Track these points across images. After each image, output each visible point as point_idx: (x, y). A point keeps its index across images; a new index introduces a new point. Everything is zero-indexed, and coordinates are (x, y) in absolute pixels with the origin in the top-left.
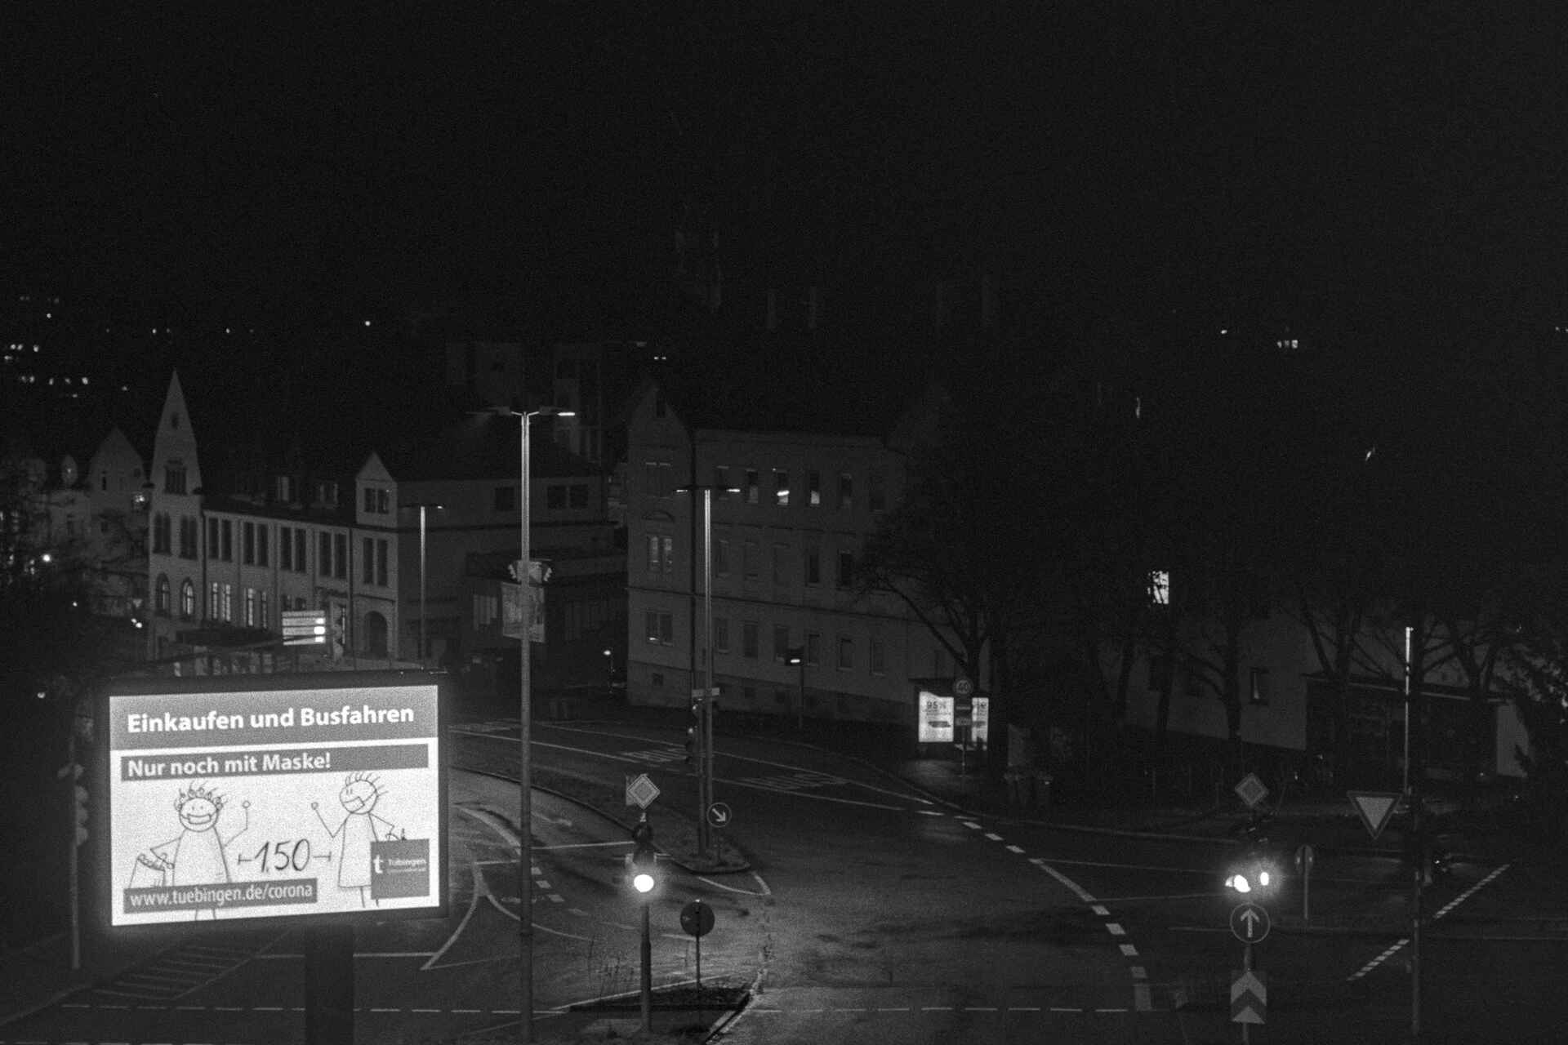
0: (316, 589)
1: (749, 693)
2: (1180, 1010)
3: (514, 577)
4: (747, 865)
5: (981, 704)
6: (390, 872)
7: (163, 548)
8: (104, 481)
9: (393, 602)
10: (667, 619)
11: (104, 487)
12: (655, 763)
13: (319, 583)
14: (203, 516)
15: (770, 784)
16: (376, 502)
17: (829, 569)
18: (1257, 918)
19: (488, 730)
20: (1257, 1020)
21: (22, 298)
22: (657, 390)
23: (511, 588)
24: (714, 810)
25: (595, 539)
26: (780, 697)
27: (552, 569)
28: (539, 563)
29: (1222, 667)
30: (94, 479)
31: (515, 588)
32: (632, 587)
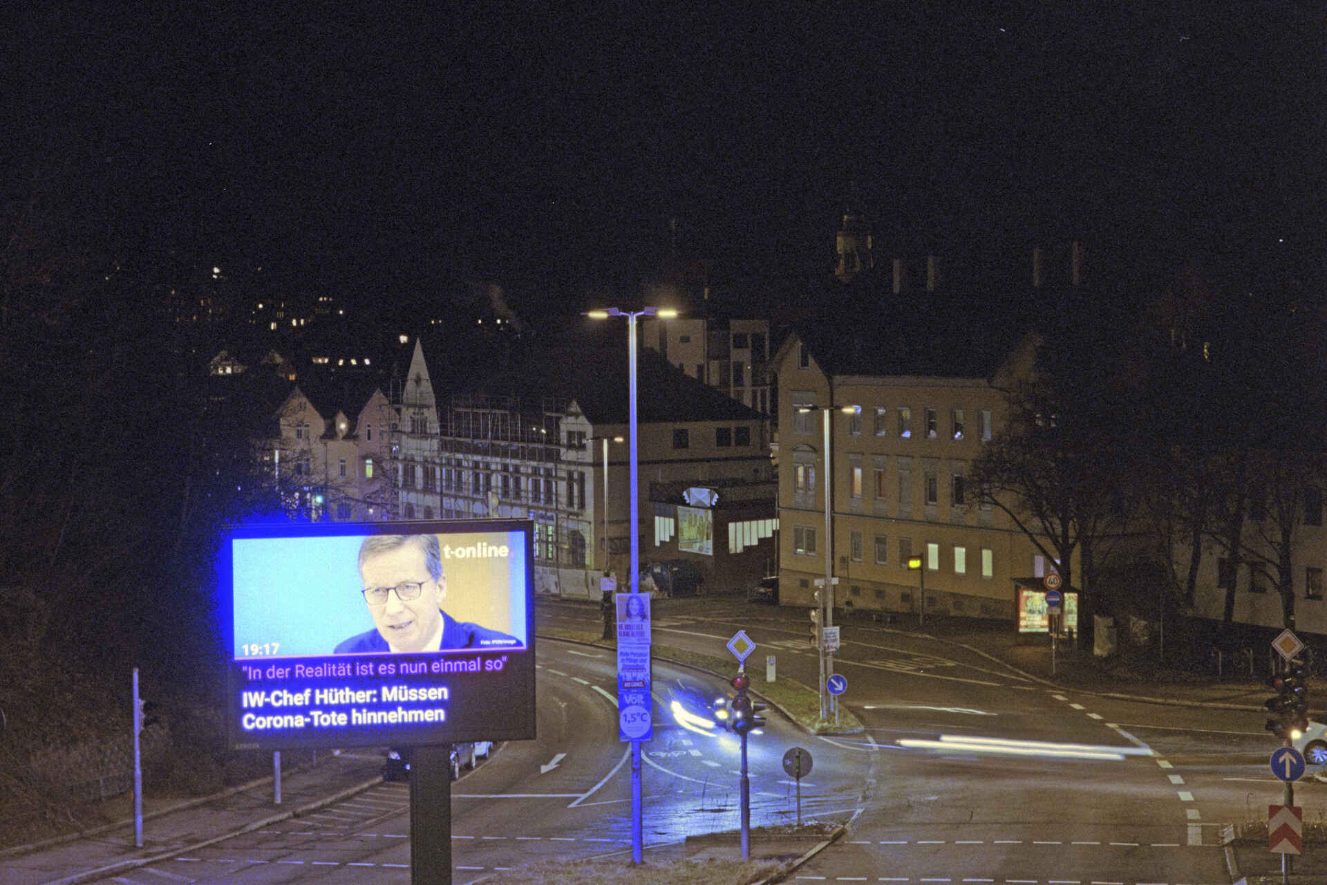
1: (880, 594)
2: (1227, 845)
3: (688, 502)
4: (862, 728)
5: (1071, 600)
7: (409, 485)
8: (369, 434)
9: (590, 523)
10: (811, 534)
12: (797, 650)
14: (439, 455)
15: (891, 665)
17: (944, 490)
18: (1294, 761)
19: (665, 625)
21: (321, 299)
22: (801, 344)
23: (685, 510)
24: (832, 680)
25: (756, 471)
26: (906, 597)
27: (719, 495)
28: (708, 490)
29: (1278, 562)
30: (361, 431)
31: (689, 511)
32: (783, 507)
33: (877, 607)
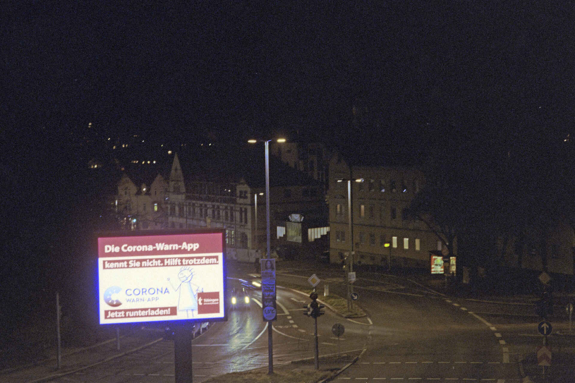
1: (372, 258)
2: (520, 362)
3: (291, 220)
4: (365, 314)
5: (453, 260)
6: (205, 304)
7: (173, 214)
9: (249, 229)
10: (343, 233)
11: (155, 194)
15: (377, 288)
16: (243, 195)
20: (548, 365)
21: (135, 136)
23: (290, 224)
24: (353, 295)
26: (383, 259)
27: (304, 217)
28: (300, 215)
30: (152, 191)
32: (331, 222)
33: (371, 263)
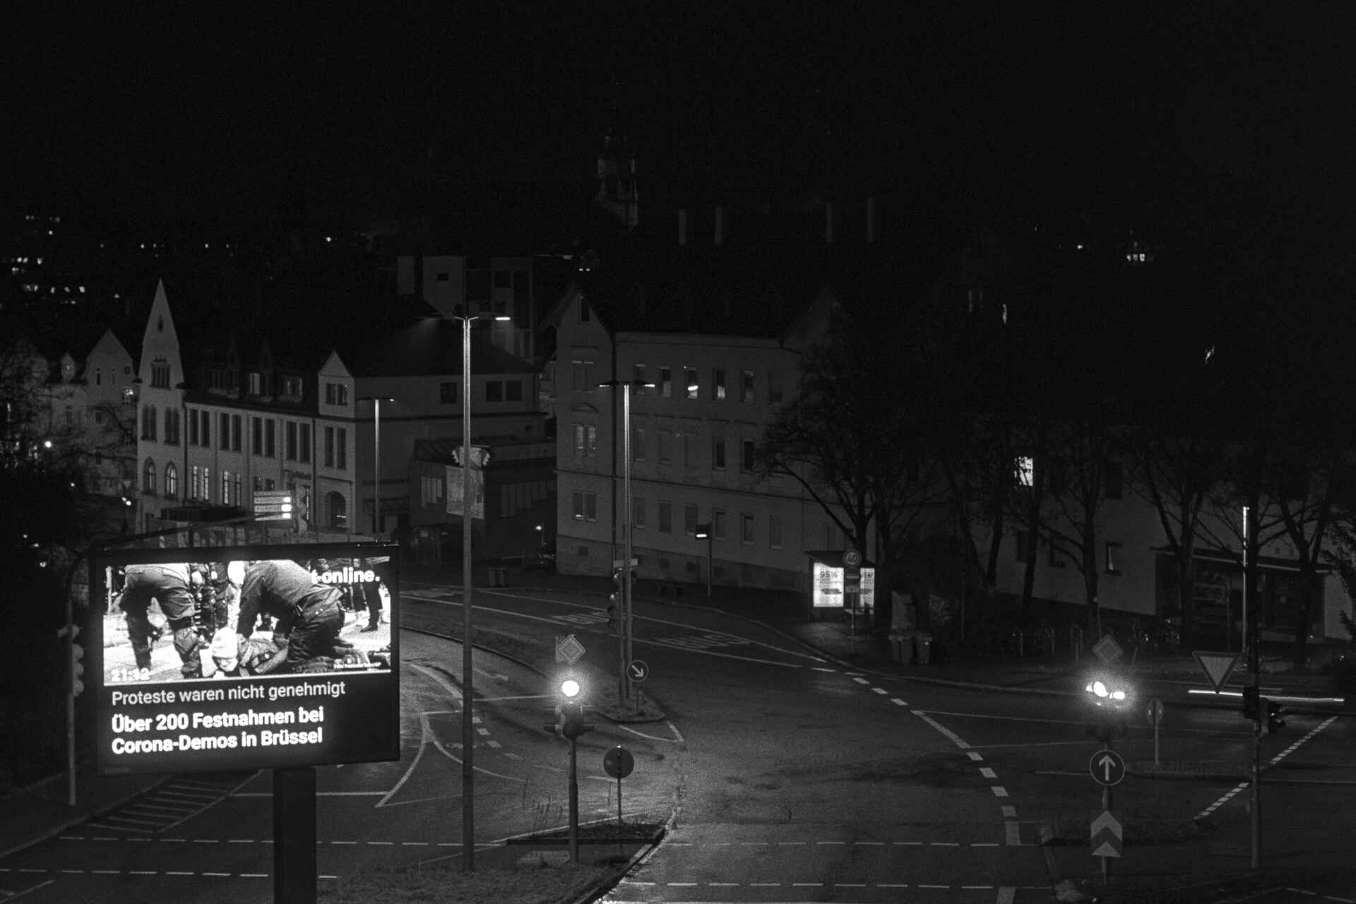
0: (283, 471)
1: (664, 564)
2: (1046, 845)
3: (457, 461)
4: (663, 715)
5: (868, 574)
7: (150, 435)
8: (99, 378)
9: (351, 483)
10: (592, 499)
11: (99, 383)
12: (581, 625)
13: (286, 466)
14: (184, 406)
15: (682, 643)
16: (336, 395)
17: (733, 456)
18: (1114, 764)
19: (433, 596)
20: (1114, 854)
21: (28, 218)
22: (582, 297)
23: (454, 471)
24: (633, 667)
25: (528, 428)
26: (691, 567)
27: (490, 454)
28: (479, 449)
29: (1081, 542)
30: (90, 375)
31: (458, 471)
32: (560, 470)
33: (662, 577)
